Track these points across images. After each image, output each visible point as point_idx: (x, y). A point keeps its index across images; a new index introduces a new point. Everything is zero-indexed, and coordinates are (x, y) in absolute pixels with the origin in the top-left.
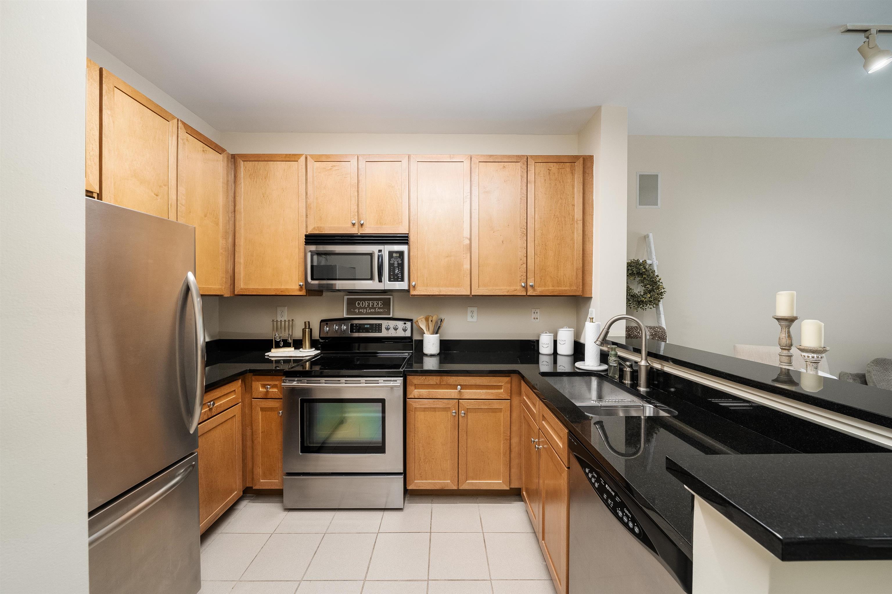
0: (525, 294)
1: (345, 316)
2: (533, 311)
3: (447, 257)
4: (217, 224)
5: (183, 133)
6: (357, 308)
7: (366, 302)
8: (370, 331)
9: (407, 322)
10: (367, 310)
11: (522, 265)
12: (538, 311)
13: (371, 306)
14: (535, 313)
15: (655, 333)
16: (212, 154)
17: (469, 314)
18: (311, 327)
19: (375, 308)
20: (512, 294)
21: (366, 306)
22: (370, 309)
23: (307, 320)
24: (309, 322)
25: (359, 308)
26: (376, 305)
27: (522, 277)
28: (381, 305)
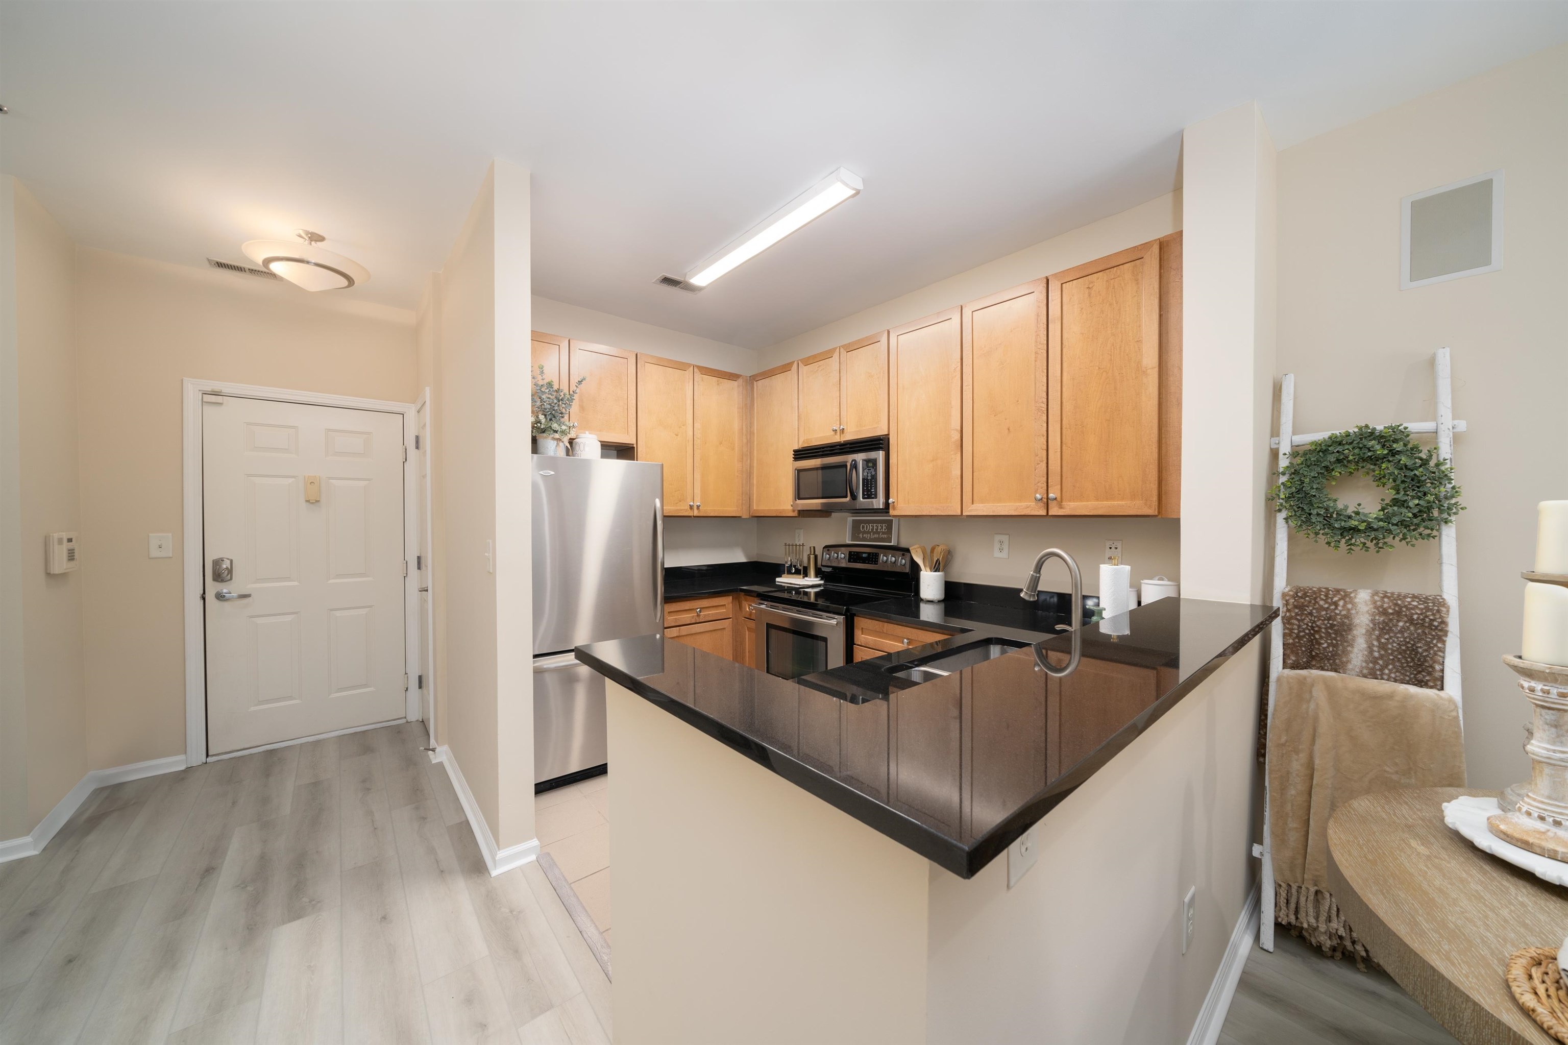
0: (1043, 513)
1: (849, 542)
2: (1108, 544)
3: (933, 461)
4: (733, 449)
5: (698, 376)
6: (861, 532)
7: (870, 525)
8: (867, 562)
9: (906, 553)
10: (870, 535)
11: (1038, 464)
12: (1119, 545)
13: (875, 530)
14: (1113, 548)
15: (1394, 609)
16: (728, 384)
17: (997, 546)
18: (816, 553)
19: (878, 533)
20: (1023, 514)
21: (870, 530)
22: (874, 533)
23: (812, 545)
24: (814, 548)
25: (865, 532)
26: (880, 530)
27: (1039, 484)
28: (885, 530)
